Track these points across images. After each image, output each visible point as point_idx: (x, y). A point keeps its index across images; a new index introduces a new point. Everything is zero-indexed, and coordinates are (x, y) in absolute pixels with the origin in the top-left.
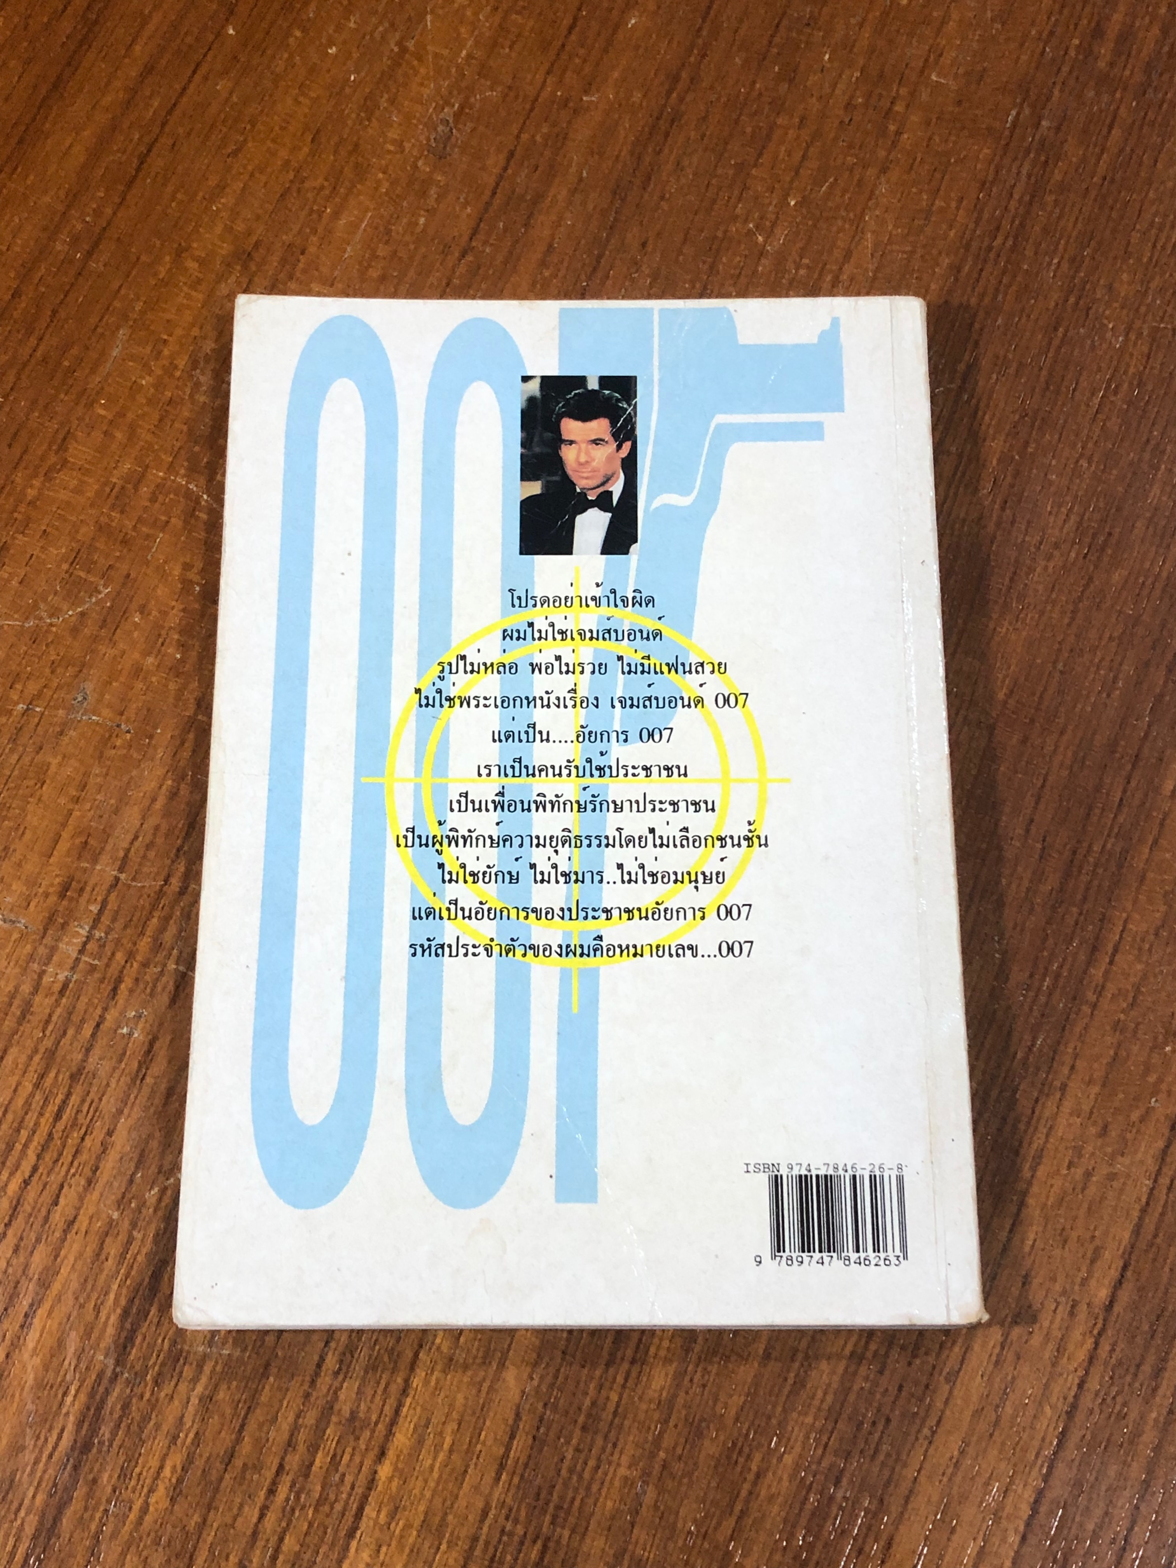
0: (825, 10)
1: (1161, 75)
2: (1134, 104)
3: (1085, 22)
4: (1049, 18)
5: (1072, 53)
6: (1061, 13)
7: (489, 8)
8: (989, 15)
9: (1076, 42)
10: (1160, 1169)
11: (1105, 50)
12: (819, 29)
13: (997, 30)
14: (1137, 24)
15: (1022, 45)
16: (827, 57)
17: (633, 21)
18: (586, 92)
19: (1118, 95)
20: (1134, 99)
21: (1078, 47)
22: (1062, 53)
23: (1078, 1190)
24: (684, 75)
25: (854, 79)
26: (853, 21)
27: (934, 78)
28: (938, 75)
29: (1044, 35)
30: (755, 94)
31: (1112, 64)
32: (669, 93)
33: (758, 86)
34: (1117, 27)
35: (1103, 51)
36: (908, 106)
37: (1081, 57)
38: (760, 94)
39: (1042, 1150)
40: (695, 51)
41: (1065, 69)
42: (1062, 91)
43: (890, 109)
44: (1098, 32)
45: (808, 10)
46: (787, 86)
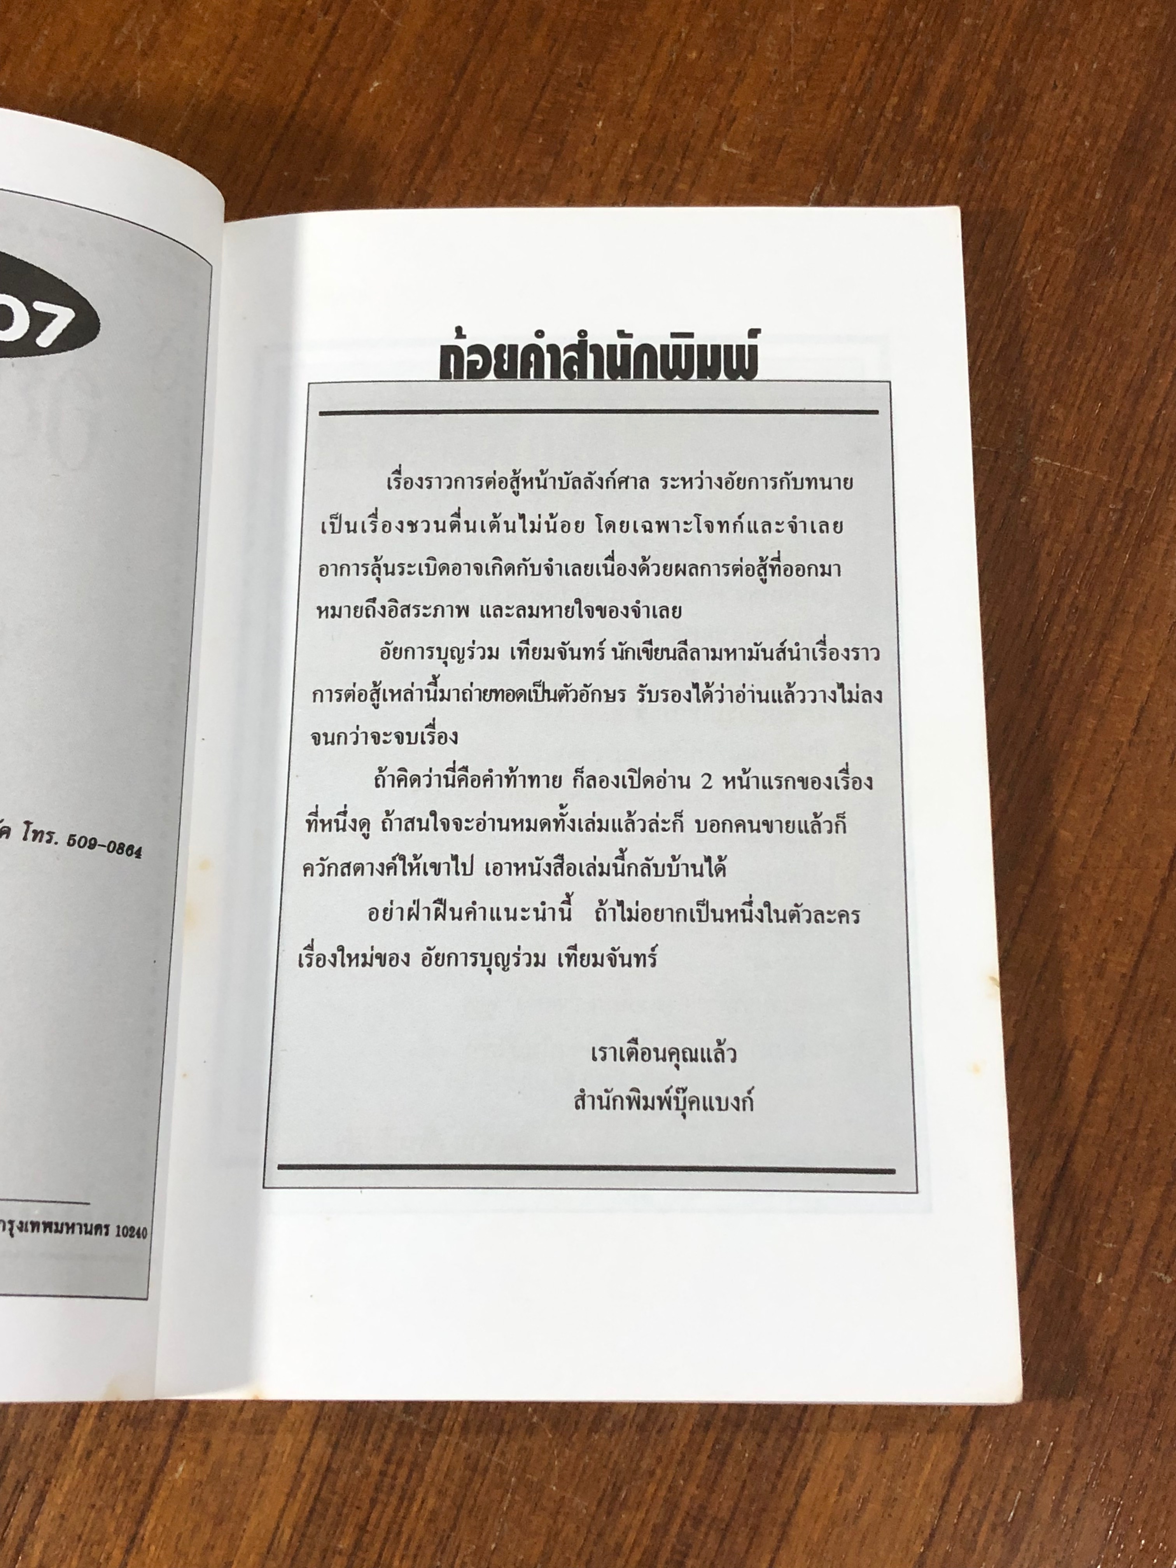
0: (601, 67)
1: (993, 139)
2: (960, 175)
3: (906, 76)
4: (863, 72)
5: (889, 115)
6: (876, 65)
7: (208, 72)
8: (792, 68)
9: (894, 100)
10: (948, 1494)
11: (927, 112)
12: (593, 90)
13: (801, 87)
14: (967, 78)
15: (828, 107)
16: (600, 124)
17: (376, 84)
18: (318, 171)
19: (941, 165)
20: (959, 170)
21: (896, 107)
22: (877, 113)
23: (850, 1519)
24: (432, 150)
25: (631, 152)
26: (632, 80)
27: (725, 148)
28: (729, 146)
29: (857, 93)
30: (516, 170)
31: (934, 128)
32: (413, 173)
33: (518, 161)
34: (943, 81)
35: (925, 111)
36: (693, 183)
37: (899, 119)
38: (521, 172)
39: (809, 1470)
40: (447, 120)
41: (880, 133)
42: (874, 161)
43: (671, 188)
44: (919, 89)
45: (580, 67)
46: (551, 160)
